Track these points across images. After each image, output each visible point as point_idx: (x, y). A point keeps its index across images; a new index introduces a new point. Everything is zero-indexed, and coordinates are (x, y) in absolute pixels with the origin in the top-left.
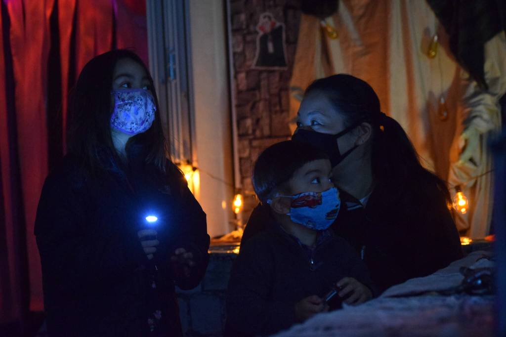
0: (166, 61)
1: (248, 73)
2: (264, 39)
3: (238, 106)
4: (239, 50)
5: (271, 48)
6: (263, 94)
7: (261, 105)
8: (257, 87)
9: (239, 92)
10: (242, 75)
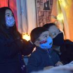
0: (21, 9)
1: (41, 12)
2: (45, 4)
3: (39, 20)
4: (39, 6)
5: (46, 6)
6: (45, 17)
7: (44, 20)
8: (43, 15)
9: (39, 17)
10: (39, 13)
